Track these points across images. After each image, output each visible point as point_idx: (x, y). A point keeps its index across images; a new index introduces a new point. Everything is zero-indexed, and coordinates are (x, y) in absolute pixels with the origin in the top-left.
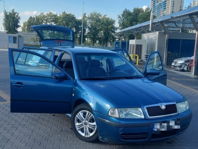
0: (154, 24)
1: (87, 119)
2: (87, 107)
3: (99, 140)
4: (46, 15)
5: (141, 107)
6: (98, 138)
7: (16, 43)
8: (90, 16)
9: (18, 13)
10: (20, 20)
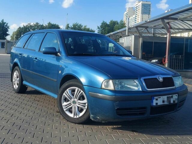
0: (130, 29)
1: (76, 97)
2: (76, 83)
3: (91, 119)
4: (33, 25)
5: (137, 79)
6: (89, 117)
7: (4, 48)
8: (72, 27)
9: (7, 23)
10: (9, 29)
